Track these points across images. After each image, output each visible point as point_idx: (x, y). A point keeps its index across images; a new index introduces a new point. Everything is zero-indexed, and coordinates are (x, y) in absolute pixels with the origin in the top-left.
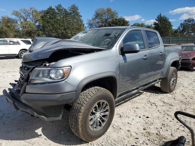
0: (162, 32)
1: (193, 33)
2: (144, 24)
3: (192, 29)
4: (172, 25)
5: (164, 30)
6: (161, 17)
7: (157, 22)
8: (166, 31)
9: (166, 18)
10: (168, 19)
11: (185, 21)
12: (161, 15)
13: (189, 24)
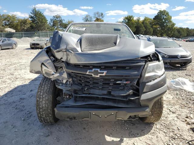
0: (39, 26)
1: (61, 28)
2: (16, 17)
3: (60, 24)
4: (47, 20)
5: (41, 24)
6: (36, 11)
7: (33, 16)
8: (43, 25)
9: (40, 12)
10: (42, 14)
11: (54, 17)
12: (35, 8)
13: (57, 20)
